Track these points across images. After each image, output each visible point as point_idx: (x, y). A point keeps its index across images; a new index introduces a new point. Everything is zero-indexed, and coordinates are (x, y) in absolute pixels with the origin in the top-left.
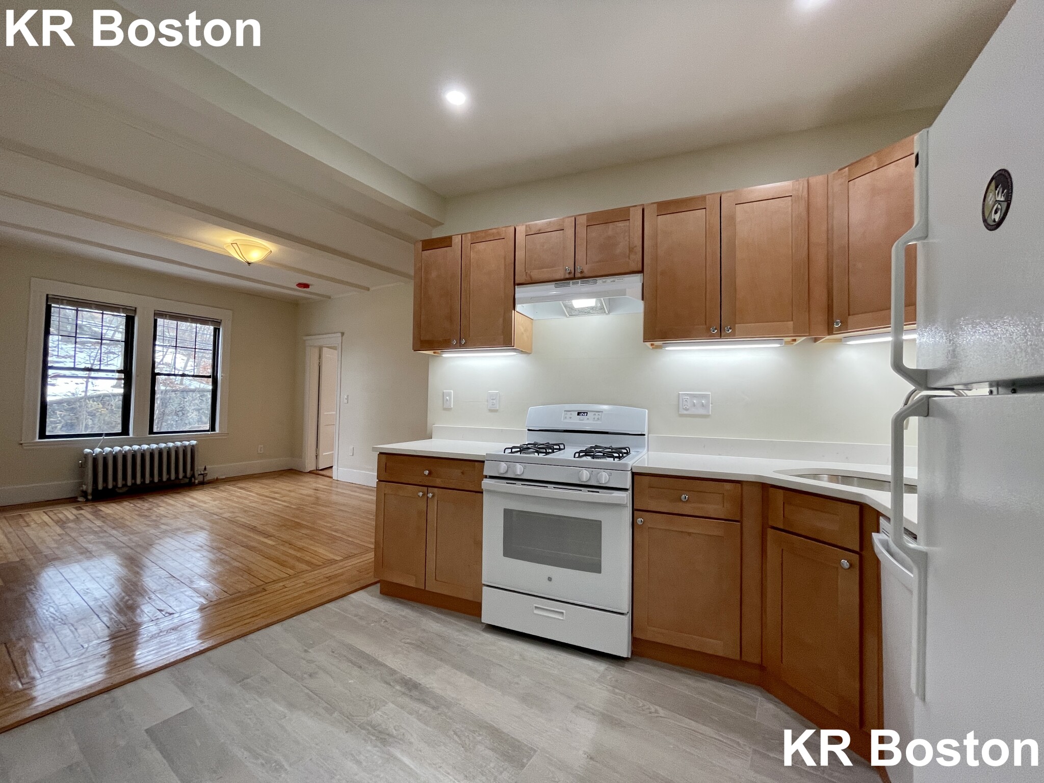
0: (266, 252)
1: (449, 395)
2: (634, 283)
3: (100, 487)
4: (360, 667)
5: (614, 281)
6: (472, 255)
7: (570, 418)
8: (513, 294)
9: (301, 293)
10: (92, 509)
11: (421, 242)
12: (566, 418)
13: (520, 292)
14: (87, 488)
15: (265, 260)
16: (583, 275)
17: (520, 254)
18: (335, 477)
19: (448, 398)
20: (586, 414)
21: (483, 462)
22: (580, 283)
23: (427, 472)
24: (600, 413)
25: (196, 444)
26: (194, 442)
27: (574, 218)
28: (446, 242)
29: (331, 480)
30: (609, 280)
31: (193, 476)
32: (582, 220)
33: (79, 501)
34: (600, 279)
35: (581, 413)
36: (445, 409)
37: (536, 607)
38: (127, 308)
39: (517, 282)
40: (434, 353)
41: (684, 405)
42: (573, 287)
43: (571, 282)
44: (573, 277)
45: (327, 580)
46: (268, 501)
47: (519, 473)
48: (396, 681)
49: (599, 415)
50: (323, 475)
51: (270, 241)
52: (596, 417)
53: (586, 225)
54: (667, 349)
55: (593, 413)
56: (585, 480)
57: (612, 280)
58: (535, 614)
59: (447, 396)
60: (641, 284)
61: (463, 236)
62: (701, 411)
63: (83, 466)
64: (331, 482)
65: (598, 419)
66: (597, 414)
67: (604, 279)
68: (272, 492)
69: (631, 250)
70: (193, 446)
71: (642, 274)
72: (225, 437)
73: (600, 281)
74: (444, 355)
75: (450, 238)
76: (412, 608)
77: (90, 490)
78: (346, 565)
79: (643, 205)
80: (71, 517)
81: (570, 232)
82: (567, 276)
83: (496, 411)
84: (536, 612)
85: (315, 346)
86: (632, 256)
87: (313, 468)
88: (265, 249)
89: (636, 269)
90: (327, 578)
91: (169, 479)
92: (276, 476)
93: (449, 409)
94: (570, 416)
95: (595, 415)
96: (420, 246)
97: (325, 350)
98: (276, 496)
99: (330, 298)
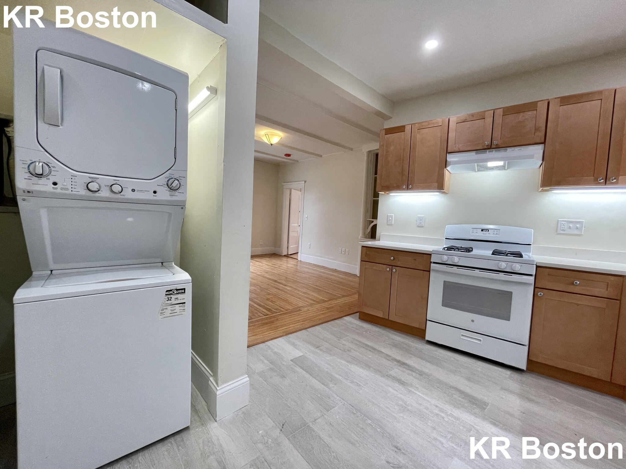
0: (280, 138)
1: (392, 217)
2: (538, 150)
4: (370, 351)
5: (521, 149)
6: (418, 136)
7: (477, 232)
8: (445, 158)
9: (286, 160)
11: (384, 130)
12: (473, 232)
13: (451, 158)
15: (278, 143)
16: (497, 147)
17: (452, 135)
18: (299, 259)
19: (390, 218)
20: (487, 231)
21: (431, 255)
22: (494, 151)
23: (392, 258)
24: (498, 231)
27: (493, 111)
28: (401, 129)
29: (297, 260)
30: (517, 149)
32: (500, 112)
34: (509, 149)
35: (484, 230)
36: (388, 225)
37: (462, 335)
39: (449, 150)
40: (385, 193)
41: (561, 228)
42: (489, 154)
43: (488, 150)
44: (490, 148)
45: (326, 309)
46: (274, 269)
47: (456, 262)
48: (392, 359)
49: (497, 231)
50: (292, 258)
51: (283, 132)
52: (495, 233)
53: (502, 115)
54: (552, 192)
55: (493, 230)
56: (503, 268)
57: (518, 149)
58: (461, 338)
59: (390, 217)
60: (542, 151)
61: (413, 125)
62: (576, 232)
64: (298, 261)
65: (497, 234)
66: (496, 231)
67: (513, 148)
68: (273, 264)
69: (537, 129)
71: (543, 145)
73: (509, 150)
74: (391, 194)
75: (404, 127)
76: (380, 328)
78: (332, 303)
79: (548, 99)
81: (489, 120)
82: (486, 147)
83: (422, 227)
84: (462, 337)
85: (288, 189)
86: (537, 134)
87: (286, 254)
88: (279, 136)
89: (540, 142)
90: (327, 308)
92: (269, 256)
93: (391, 225)
94: (477, 231)
95: (494, 231)
96: (384, 132)
97: (292, 190)
98: (275, 266)
99: (298, 161)
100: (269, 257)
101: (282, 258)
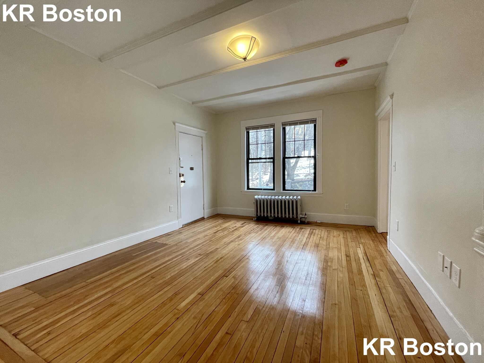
3: (259, 215)
14: (255, 214)
18: (388, 248)
26: (299, 197)
31: (297, 217)
38: (273, 125)
70: (299, 200)
72: (321, 196)
87: (385, 231)
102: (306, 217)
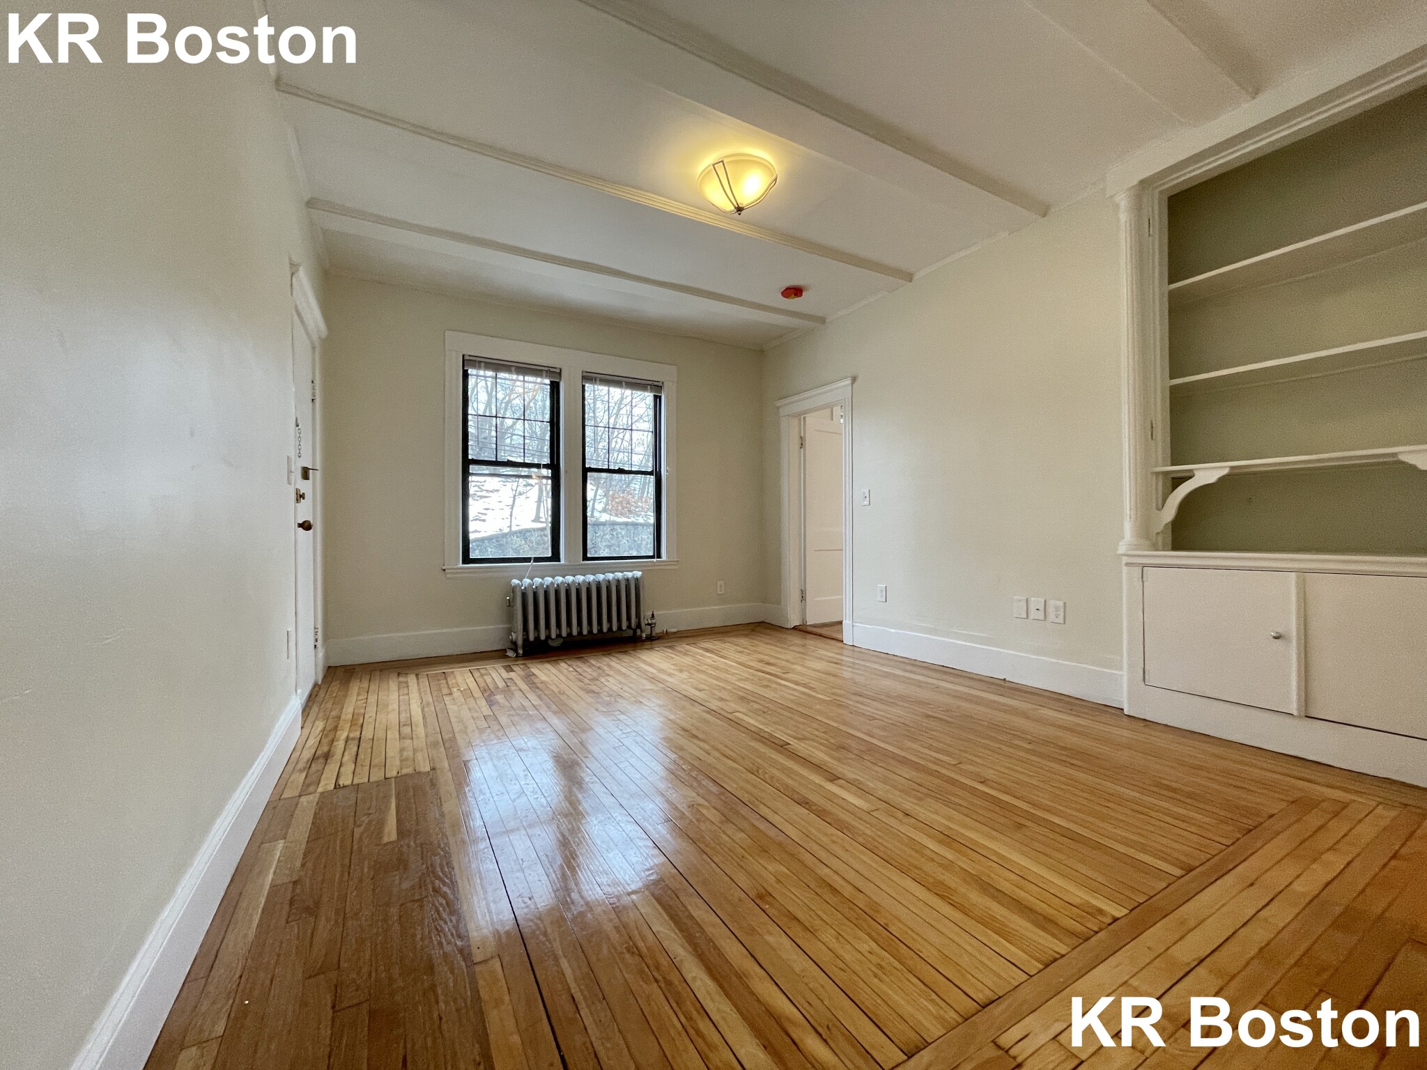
0: (769, 179)
3: (532, 638)
10: (523, 670)
14: (517, 638)
18: (847, 639)
25: (641, 577)
26: (638, 574)
29: (840, 645)
31: (639, 626)
33: (509, 657)
38: (552, 370)
50: (820, 635)
63: (510, 604)
64: (842, 648)
70: (637, 579)
72: (675, 567)
77: (520, 642)
80: (501, 684)
85: (793, 416)
87: (797, 623)
88: (766, 167)
91: (610, 629)
92: (745, 632)
97: (809, 417)
99: (822, 320)
100: (746, 636)
101: (790, 638)
102: (654, 621)
